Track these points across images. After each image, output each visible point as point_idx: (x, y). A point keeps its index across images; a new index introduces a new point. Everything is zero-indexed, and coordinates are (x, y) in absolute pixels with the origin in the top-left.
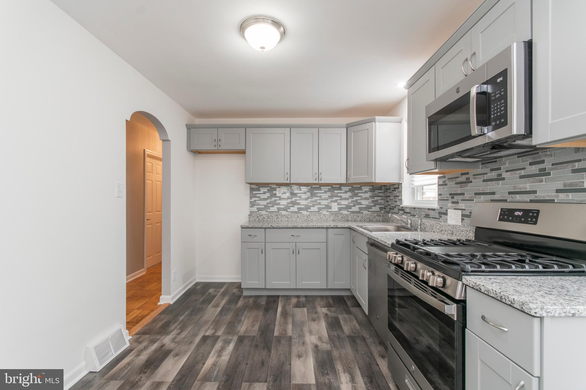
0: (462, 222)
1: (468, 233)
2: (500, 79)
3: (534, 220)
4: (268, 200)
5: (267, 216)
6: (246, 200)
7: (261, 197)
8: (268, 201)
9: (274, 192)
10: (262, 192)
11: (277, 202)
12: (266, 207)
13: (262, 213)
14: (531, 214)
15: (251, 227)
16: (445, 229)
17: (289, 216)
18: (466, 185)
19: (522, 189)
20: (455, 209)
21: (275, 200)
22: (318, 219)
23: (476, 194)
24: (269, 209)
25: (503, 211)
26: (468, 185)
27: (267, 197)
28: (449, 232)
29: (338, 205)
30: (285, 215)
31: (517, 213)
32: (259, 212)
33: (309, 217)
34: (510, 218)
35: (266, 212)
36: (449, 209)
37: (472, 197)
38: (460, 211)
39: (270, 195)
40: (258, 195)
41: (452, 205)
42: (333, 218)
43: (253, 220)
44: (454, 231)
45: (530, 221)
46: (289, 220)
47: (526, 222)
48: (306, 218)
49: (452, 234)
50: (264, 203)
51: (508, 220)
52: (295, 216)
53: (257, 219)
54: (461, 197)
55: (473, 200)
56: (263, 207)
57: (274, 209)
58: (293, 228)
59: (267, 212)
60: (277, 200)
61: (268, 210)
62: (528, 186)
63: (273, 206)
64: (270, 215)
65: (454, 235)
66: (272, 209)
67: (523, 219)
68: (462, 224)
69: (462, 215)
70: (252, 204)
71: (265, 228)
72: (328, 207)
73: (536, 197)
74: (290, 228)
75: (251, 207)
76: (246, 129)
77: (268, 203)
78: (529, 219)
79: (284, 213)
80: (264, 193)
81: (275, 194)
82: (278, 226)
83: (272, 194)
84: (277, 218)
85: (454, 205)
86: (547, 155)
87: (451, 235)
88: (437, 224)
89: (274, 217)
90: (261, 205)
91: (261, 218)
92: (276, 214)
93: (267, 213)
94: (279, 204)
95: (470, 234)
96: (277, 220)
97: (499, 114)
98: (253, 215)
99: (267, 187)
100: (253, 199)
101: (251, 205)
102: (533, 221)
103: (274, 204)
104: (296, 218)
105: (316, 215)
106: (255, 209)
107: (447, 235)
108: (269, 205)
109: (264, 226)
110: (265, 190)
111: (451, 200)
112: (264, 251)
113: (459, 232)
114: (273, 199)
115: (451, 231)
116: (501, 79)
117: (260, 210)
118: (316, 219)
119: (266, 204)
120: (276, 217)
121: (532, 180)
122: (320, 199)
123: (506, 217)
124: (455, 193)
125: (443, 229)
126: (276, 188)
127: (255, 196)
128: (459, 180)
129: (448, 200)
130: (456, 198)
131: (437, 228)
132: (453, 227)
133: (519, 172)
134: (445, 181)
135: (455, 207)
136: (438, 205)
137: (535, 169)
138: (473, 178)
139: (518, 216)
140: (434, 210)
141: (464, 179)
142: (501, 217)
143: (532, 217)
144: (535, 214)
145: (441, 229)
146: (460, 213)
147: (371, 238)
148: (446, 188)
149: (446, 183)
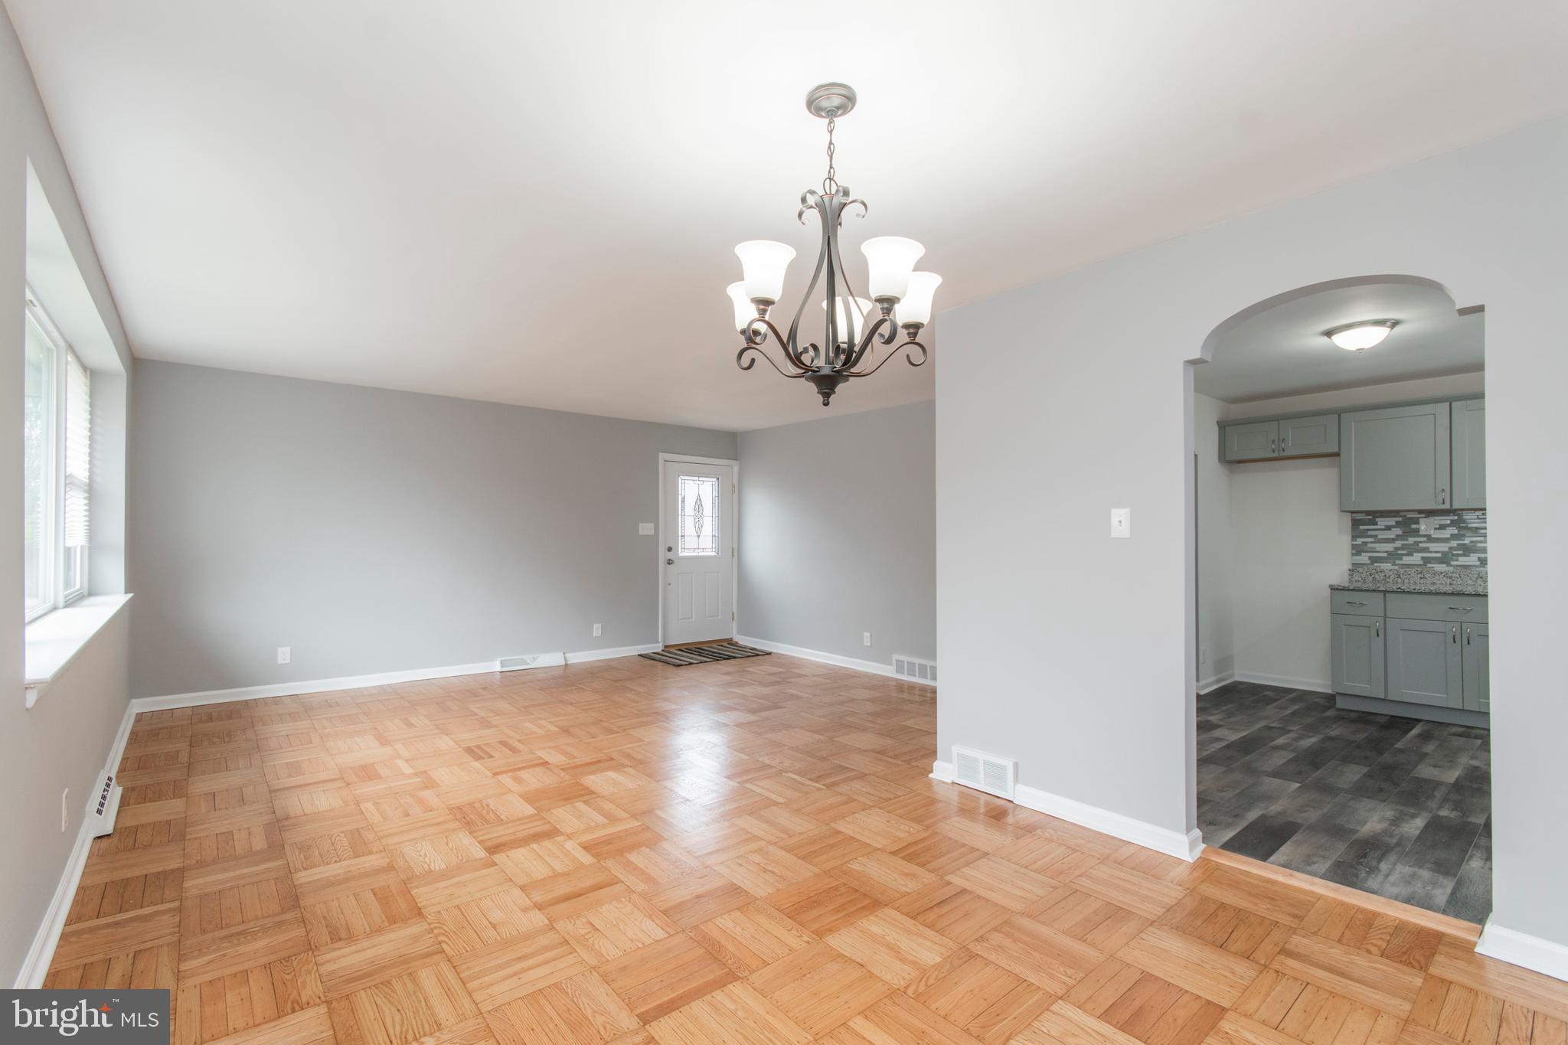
4: (1396, 542)
5: (1395, 572)
6: (1344, 542)
7: (1379, 537)
8: (1398, 544)
9: (1414, 526)
10: (1383, 527)
11: (1421, 545)
12: (1392, 556)
13: (1382, 567)
15: (1351, 588)
17: (1454, 575)
21: (1415, 542)
24: (1401, 559)
27: (1394, 537)
30: (1442, 573)
32: (1376, 564)
35: (1393, 565)
39: (1403, 532)
40: (1370, 533)
43: (1360, 579)
46: (1455, 582)
50: (1390, 547)
53: (1370, 578)
56: (1385, 555)
57: (1416, 558)
58: (1452, 594)
59: (1394, 564)
60: (1421, 542)
61: (1397, 562)
63: (1410, 554)
64: (1402, 571)
66: (1407, 560)
70: (1357, 550)
71: (1385, 592)
74: (1445, 594)
75: (1353, 555)
76: (1339, 416)
77: (1396, 549)
79: (1442, 567)
80: (1388, 528)
81: (1418, 530)
82: (1414, 589)
83: (1408, 530)
84: (1421, 578)
89: (1412, 575)
90: (1378, 552)
91: (1380, 577)
92: (1419, 569)
93: (1396, 567)
94: (1426, 550)
96: (1422, 581)
98: (1361, 570)
99: (1395, 517)
100: (1359, 541)
101: (1354, 552)
103: (1411, 550)
106: (1364, 558)
108: (1399, 552)
109: (1382, 589)
110: (1391, 522)
112: (1383, 633)
114: (1411, 540)
117: (1377, 562)
119: (1392, 549)
126: (1419, 518)
127: (1364, 534)
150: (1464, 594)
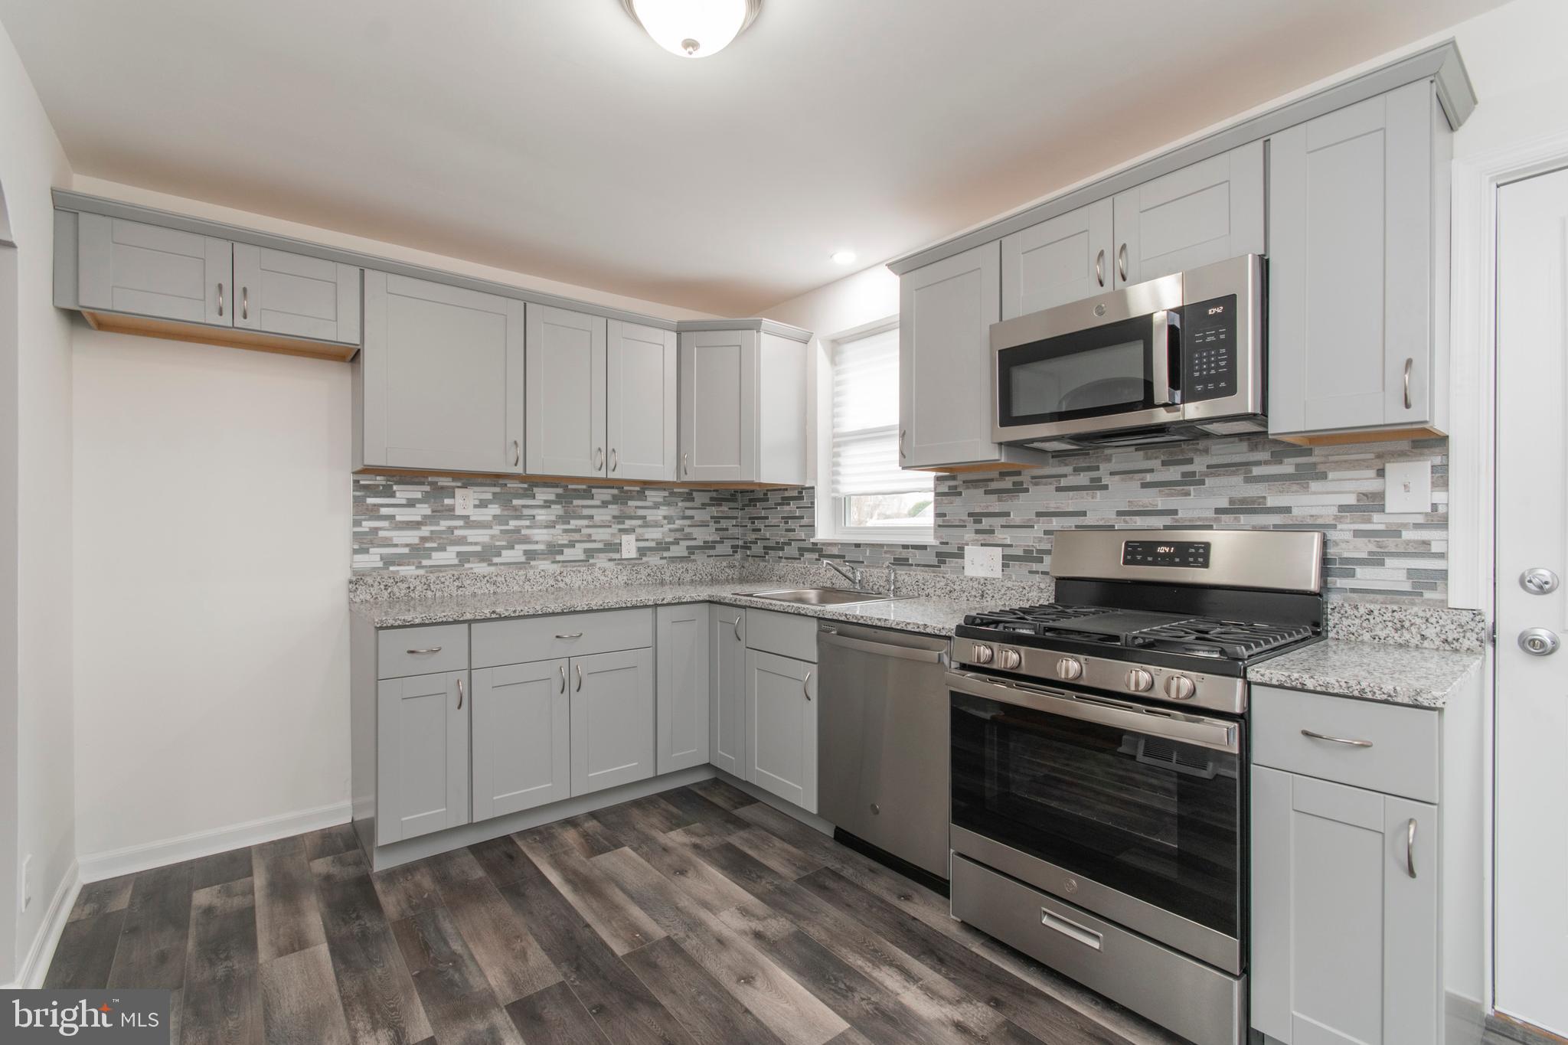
0: (1003, 570)
1: (1025, 592)
2: (1214, 310)
3: (1201, 560)
4: (423, 528)
5: (424, 580)
6: (340, 524)
7: (398, 518)
8: (425, 531)
9: (447, 501)
10: (404, 502)
11: (457, 532)
12: (418, 552)
13: (402, 574)
14: (1193, 550)
15: (417, 621)
16: (959, 587)
17: (499, 579)
18: (1013, 496)
19: (1147, 507)
20: (982, 545)
21: (449, 527)
22: (585, 583)
23: (1039, 514)
24: (430, 558)
25: (1131, 546)
26: (1018, 496)
27: (419, 519)
28: (973, 593)
29: (637, 540)
30: (484, 577)
31: (1161, 550)
32: (392, 568)
33: (559, 578)
34: (1150, 559)
35: (418, 567)
36: (967, 545)
37: (1029, 520)
38: (1000, 549)
39: (433, 512)
40: (384, 511)
41: (977, 538)
42: (625, 578)
43: (368, 597)
44: (987, 591)
45: (1192, 562)
46: (499, 590)
47: (1185, 563)
48: (552, 582)
49: (982, 596)
50: (412, 537)
51: (1143, 562)
52: (517, 578)
53: (386, 594)
54: (1002, 521)
55: (1033, 527)
56: (406, 550)
57: (449, 556)
58: (562, 613)
59: (420, 567)
60: (456, 528)
61: (425, 562)
63: (442, 548)
64: (432, 577)
65: (989, 599)
66: (439, 558)
67: (1177, 560)
68: (1003, 575)
69: (1004, 557)
70: (363, 543)
71: (469, 622)
72: (613, 547)
73: (1177, 521)
74: (553, 614)
75: (355, 552)
76: (362, 271)
77: (423, 539)
78: (1191, 559)
79: (481, 568)
80: (411, 504)
81: (452, 509)
83: (440, 508)
84: (459, 587)
85: (980, 537)
86: (1197, 450)
87: (978, 599)
88: (938, 579)
89: (447, 583)
90: (396, 545)
91: (399, 591)
92: (456, 573)
93: (421, 572)
94: (462, 541)
95: (1030, 595)
97: (1213, 372)
98: (370, 580)
99: (423, 484)
100: (366, 525)
101: (356, 547)
102: (1200, 563)
103: (444, 541)
104: (521, 583)
105: (580, 572)
106: (372, 559)
107: (968, 600)
108: (427, 545)
109: (468, 616)
110: (415, 492)
111: (972, 526)
112: (465, 701)
113: (1003, 592)
114: (444, 524)
115: (980, 592)
116: (1219, 310)
117: (393, 564)
118: (580, 583)
119: (416, 541)
120: (456, 584)
121: (1167, 491)
122: (591, 523)
123: (1139, 557)
124: (985, 511)
125: (955, 587)
126: (454, 488)
127: (373, 513)
128: (994, 485)
129: (965, 526)
130: (986, 523)
131: (938, 586)
132: (982, 582)
133: (1140, 475)
134: (955, 487)
135: (983, 542)
136: (936, 537)
137: (1174, 473)
138: (1032, 482)
139: (1165, 554)
140: (924, 547)
141: (1007, 484)
142: (1129, 557)
143: (1196, 555)
144: (1201, 551)
145: (949, 588)
146: (998, 552)
147: (846, 620)
148: (957, 500)
149: (959, 490)
150: (575, 612)
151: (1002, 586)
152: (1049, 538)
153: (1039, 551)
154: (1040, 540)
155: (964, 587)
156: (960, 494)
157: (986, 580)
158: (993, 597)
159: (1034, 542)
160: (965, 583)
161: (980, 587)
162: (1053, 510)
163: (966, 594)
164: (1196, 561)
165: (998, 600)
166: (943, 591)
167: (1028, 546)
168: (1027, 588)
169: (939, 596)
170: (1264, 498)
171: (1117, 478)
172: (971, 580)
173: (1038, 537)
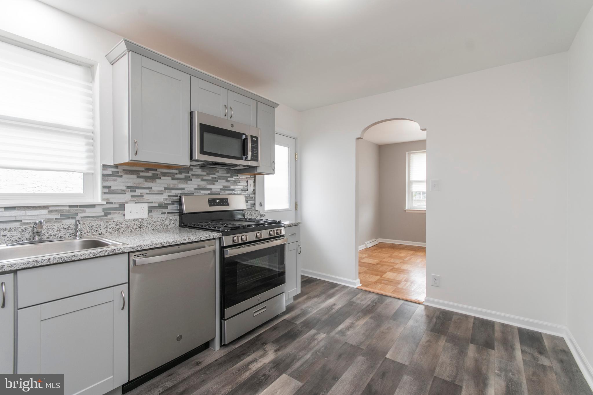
0: (148, 214)
1: (163, 222)
3: (227, 203)
14: (224, 201)
16: (125, 225)
18: (154, 180)
19: (204, 187)
20: (136, 203)
23: (165, 189)
25: (210, 200)
26: (156, 180)
28: (135, 227)
31: (218, 201)
34: (215, 204)
36: (127, 203)
37: (162, 191)
38: (147, 204)
41: (133, 199)
44: (144, 225)
49: (141, 227)
54: (148, 191)
55: (163, 194)
62: (209, 187)
65: (144, 228)
67: (222, 204)
68: (148, 216)
69: (149, 207)
87: (137, 230)
88: (109, 223)
95: (166, 223)
97: (254, 154)
107: (131, 231)
111: (129, 193)
113: (152, 224)
115: (139, 226)
116: (255, 139)
121: (209, 183)
123: (212, 204)
124: (138, 186)
125: (123, 226)
128: (142, 174)
129: (125, 193)
130: (138, 192)
131: (109, 227)
132: (140, 220)
133: (201, 177)
134: (118, 172)
135: (137, 201)
136: (103, 199)
137: (210, 178)
138: (162, 175)
139: (219, 202)
140: (93, 206)
141: (150, 174)
142: (210, 204)
143: (226, 202)
144: (226, 201)
145: (118, 227)
146: (146, 206)
147: (161, 246)
148: (119, 179)
149: (120, 174)
151: (152, 221)
152: (170, 199)
153: (166, 204)
154: (166, 199)
155: (129, 225)
156: (121, 176)
157: (143, 219)
158: (147, 227)
159: (163, 200)
160: (129, 222)
161: (139, 223)
162: (172, 187)
163: (130, 228)
164: (226, 204)
165: (149, 228)
166: (113, 229)
167: (161, 202)
168: (164, 220)
169: (111, 233)
170: (230, 186)
171: (194, 177)
172: (134, 220)
173: (166, 198)
